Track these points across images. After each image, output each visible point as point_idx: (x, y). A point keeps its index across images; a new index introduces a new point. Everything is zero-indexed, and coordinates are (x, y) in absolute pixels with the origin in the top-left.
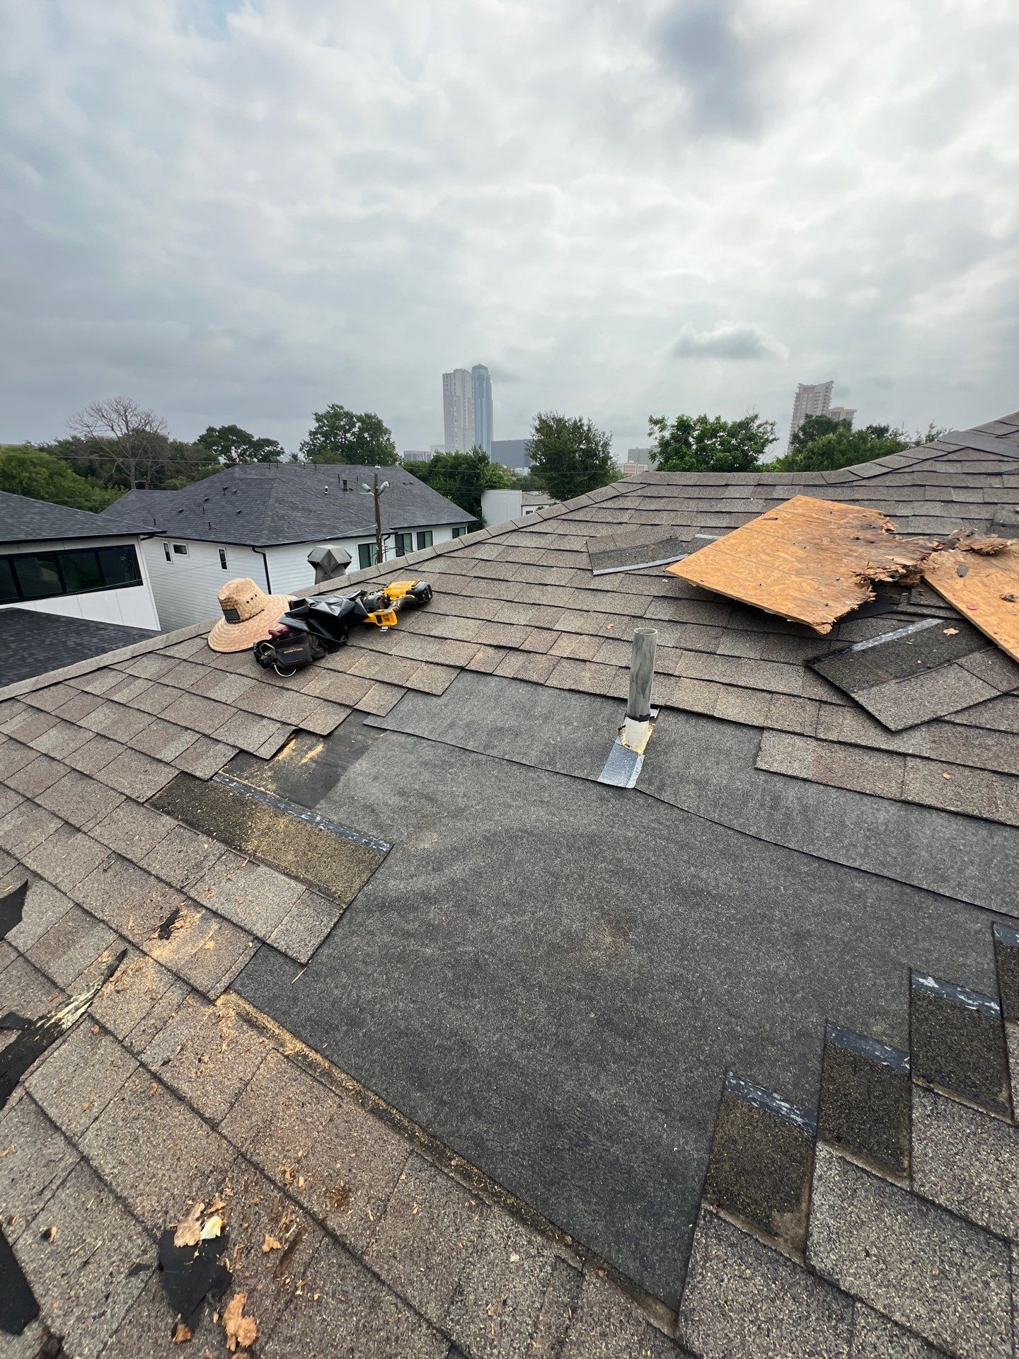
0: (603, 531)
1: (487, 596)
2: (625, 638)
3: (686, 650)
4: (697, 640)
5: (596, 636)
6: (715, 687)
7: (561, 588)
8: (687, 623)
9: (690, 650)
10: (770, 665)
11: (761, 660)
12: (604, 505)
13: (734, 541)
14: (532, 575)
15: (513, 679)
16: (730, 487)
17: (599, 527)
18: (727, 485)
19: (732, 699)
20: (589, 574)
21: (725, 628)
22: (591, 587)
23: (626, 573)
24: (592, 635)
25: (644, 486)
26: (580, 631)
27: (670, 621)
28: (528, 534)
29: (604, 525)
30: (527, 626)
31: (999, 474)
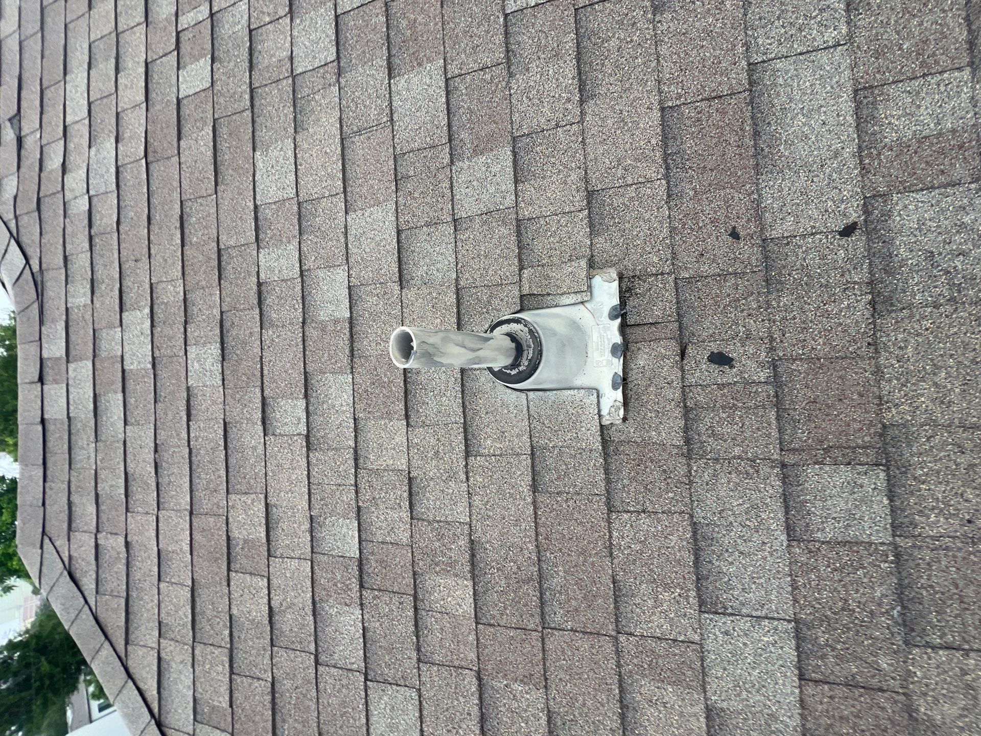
16: (46, 416)
18: (43, 421)
30: (362, 604)
31: (20, 141)
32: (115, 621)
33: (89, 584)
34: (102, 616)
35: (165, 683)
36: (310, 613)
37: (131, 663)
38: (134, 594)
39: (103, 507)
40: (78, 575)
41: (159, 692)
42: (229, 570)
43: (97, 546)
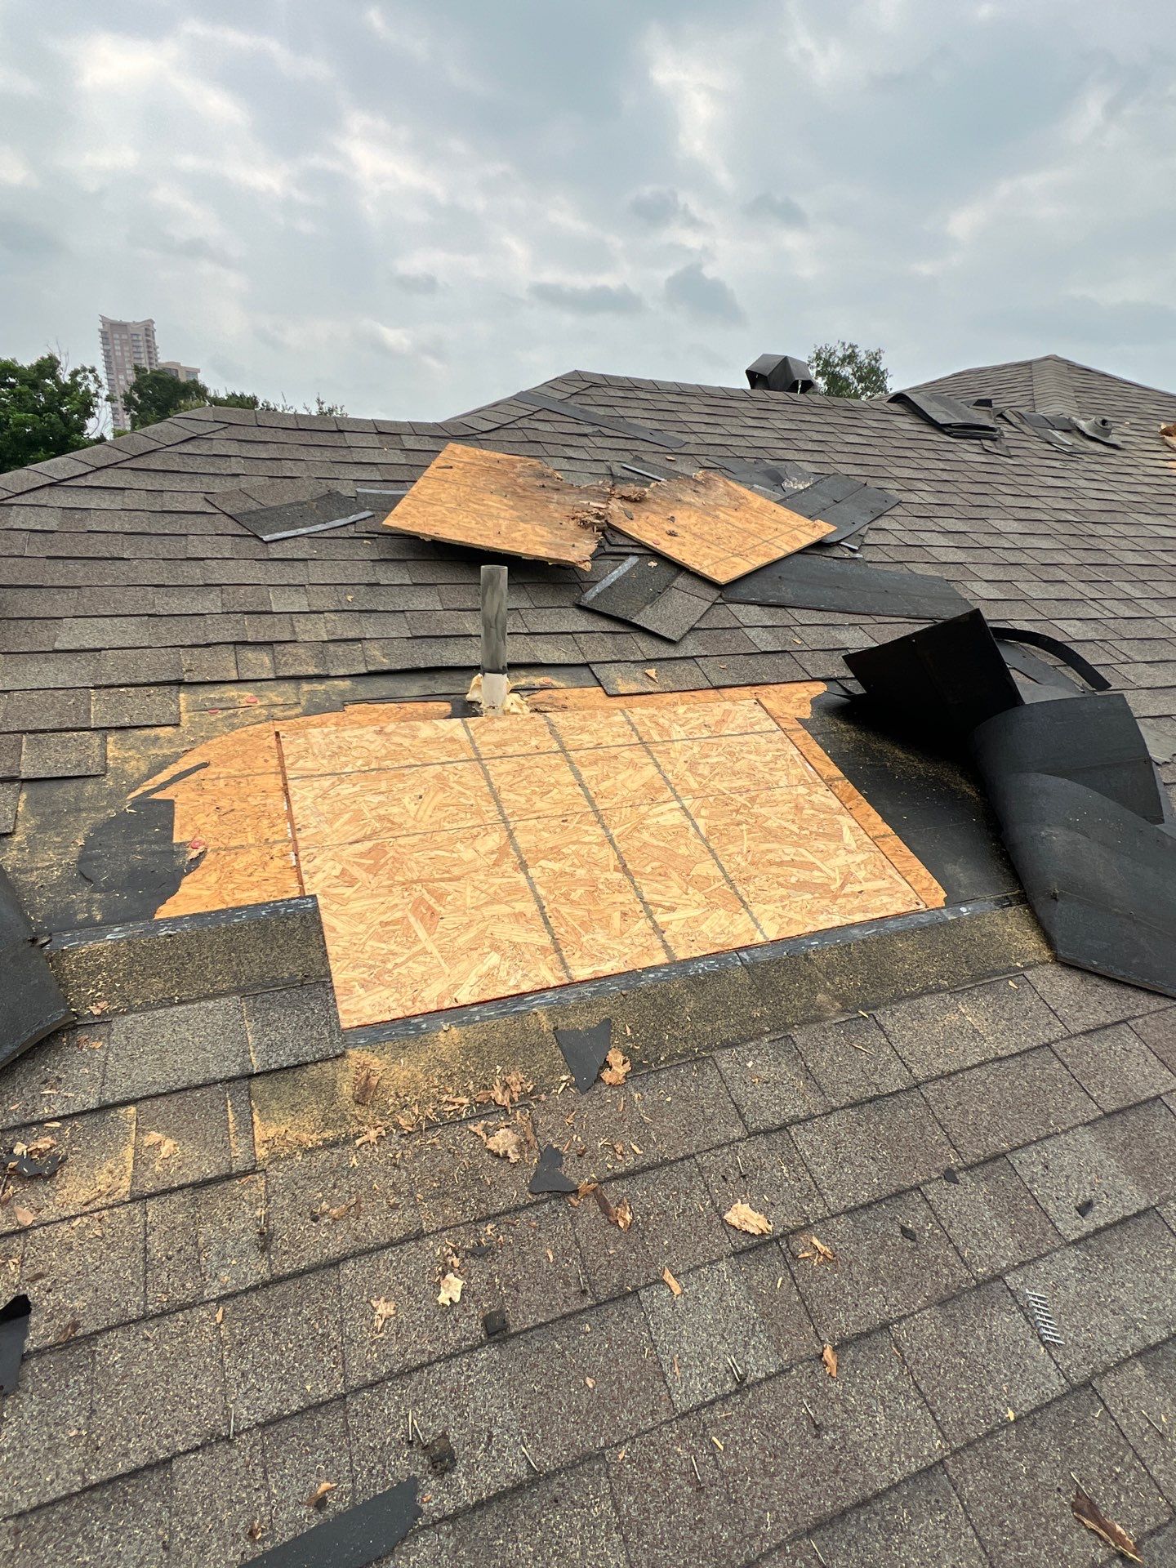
0: (218, 485)
1: (106, 583)
5: (342, 611)
7: (231, 561)
8: (434, 584)
10: (548, 611)
11: (537, 608)
12: (183, 449)
16: (345, 434)
17: (206, 479)
18: (342, 432)
19: (542, 646)
20: (256, 541)
22: (277, 557)
23: (308, 537)
24: (335, 611)
26: (314, 609)
27: (414, 584)
29: (212, 477)
30: (228, 613)
31: (585, 435)
32: (154, 462)
33: (188, 448)
34: (157, 454)
35: (99, 491)
36: (209, 582)
37: (110, 471)
38: (185, 476)
39: (268, 462)
40: (193, 442)
41: (86, 487)
42: (233, 535)
43: (230, 456)
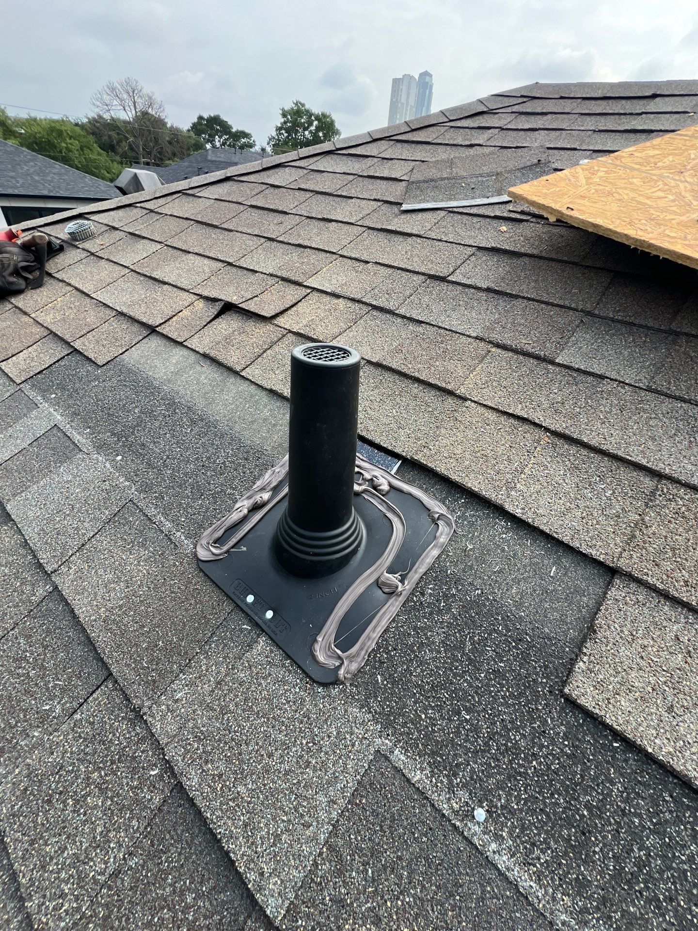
0: (443, 154)
1: (249, 231)
2: (402, 311)
3: (498, 346)
4: (526, 330)
5: (359, 301)
6: (529, 435)
7: (347, 227)
8: (516, 297)
9: (504, 347)
10: (667, 405)
11: (649, 390)
12: (458, 123)
13: (652, 152)
14: (320, 207)
15: (205, 356)
17: (441, 149)
19: (558, 471)
20: (395, 209)
21: (589, 314)
22: (389, 228)
23: (450, 211)
24: (353, 300)
25: (525, 100)
26: (338, 291)
27: (488, 290)
28: (344, 158)
29: (448, 148)
